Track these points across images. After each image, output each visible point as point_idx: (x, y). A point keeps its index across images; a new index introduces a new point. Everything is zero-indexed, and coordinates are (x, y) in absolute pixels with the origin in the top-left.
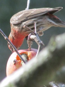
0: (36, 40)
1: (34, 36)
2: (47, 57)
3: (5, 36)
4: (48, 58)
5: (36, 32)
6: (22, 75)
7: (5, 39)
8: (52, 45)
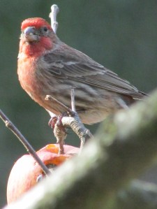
0: (75, 128)
1: (71, 118)
2: (95, 160)
3: (5, 119)
4: (98, 161)
5: (73, 109)
6: (41, 201)
7: (7, 125)
8: (107, 132)
